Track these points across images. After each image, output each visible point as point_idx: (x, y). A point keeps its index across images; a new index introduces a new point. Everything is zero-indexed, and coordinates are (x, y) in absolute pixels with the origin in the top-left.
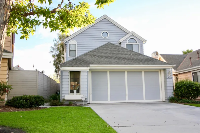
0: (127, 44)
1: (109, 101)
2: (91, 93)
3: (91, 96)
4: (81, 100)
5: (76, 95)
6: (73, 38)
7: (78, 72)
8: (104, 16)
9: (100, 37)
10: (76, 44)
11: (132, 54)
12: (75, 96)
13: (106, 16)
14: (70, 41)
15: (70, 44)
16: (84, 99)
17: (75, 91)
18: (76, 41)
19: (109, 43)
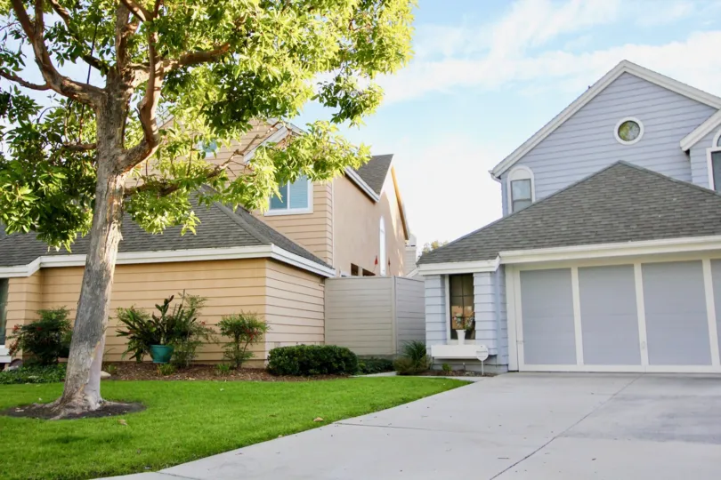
0: (713, 153)
1: (580, 366)
2: (521, 338)
3: (521, 347)
4: (477, 360)
5: (465, 344)
6: (522, 161)
7: (469, 277)
8: (622, 65)
9: (613, 142)
10: (530, 180)
11: (675, 199)
12: (461, 349)
13: (627, 65)
14: (513, 170)
15: (511, 182)
16: (483, 357)
17: (461, 333)
18: (530, 170)
19: (619, 163)
